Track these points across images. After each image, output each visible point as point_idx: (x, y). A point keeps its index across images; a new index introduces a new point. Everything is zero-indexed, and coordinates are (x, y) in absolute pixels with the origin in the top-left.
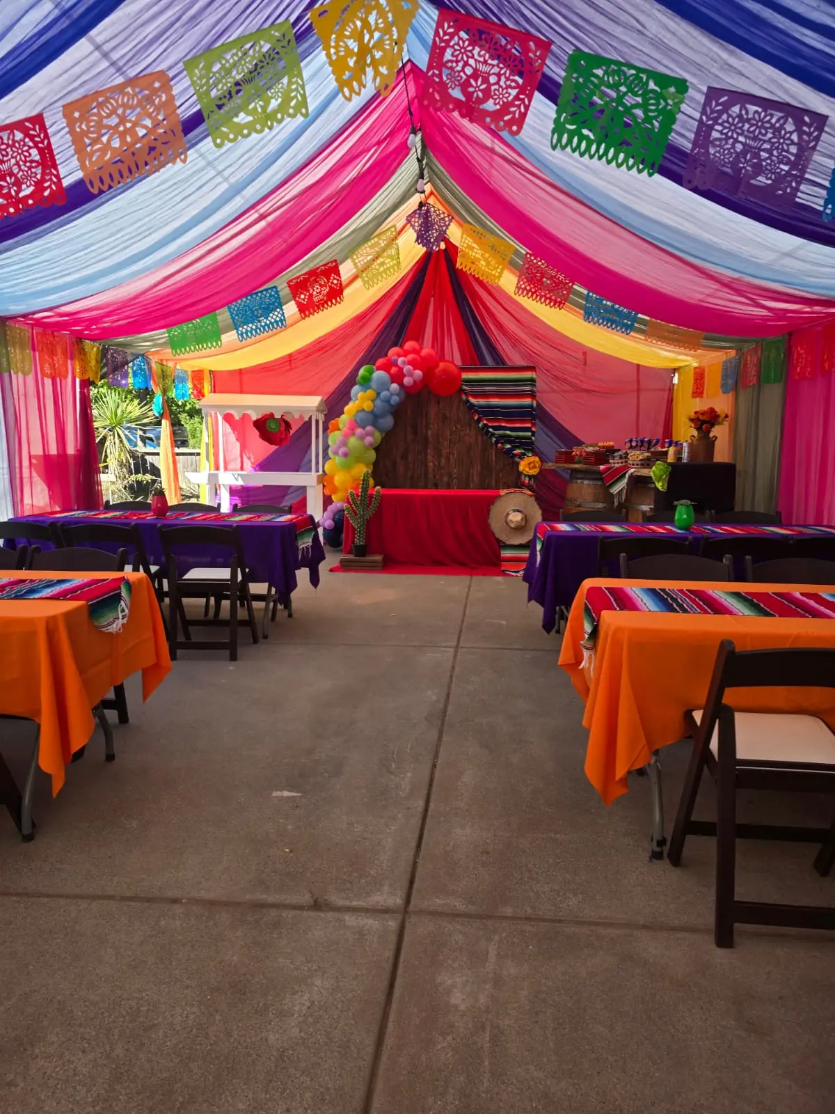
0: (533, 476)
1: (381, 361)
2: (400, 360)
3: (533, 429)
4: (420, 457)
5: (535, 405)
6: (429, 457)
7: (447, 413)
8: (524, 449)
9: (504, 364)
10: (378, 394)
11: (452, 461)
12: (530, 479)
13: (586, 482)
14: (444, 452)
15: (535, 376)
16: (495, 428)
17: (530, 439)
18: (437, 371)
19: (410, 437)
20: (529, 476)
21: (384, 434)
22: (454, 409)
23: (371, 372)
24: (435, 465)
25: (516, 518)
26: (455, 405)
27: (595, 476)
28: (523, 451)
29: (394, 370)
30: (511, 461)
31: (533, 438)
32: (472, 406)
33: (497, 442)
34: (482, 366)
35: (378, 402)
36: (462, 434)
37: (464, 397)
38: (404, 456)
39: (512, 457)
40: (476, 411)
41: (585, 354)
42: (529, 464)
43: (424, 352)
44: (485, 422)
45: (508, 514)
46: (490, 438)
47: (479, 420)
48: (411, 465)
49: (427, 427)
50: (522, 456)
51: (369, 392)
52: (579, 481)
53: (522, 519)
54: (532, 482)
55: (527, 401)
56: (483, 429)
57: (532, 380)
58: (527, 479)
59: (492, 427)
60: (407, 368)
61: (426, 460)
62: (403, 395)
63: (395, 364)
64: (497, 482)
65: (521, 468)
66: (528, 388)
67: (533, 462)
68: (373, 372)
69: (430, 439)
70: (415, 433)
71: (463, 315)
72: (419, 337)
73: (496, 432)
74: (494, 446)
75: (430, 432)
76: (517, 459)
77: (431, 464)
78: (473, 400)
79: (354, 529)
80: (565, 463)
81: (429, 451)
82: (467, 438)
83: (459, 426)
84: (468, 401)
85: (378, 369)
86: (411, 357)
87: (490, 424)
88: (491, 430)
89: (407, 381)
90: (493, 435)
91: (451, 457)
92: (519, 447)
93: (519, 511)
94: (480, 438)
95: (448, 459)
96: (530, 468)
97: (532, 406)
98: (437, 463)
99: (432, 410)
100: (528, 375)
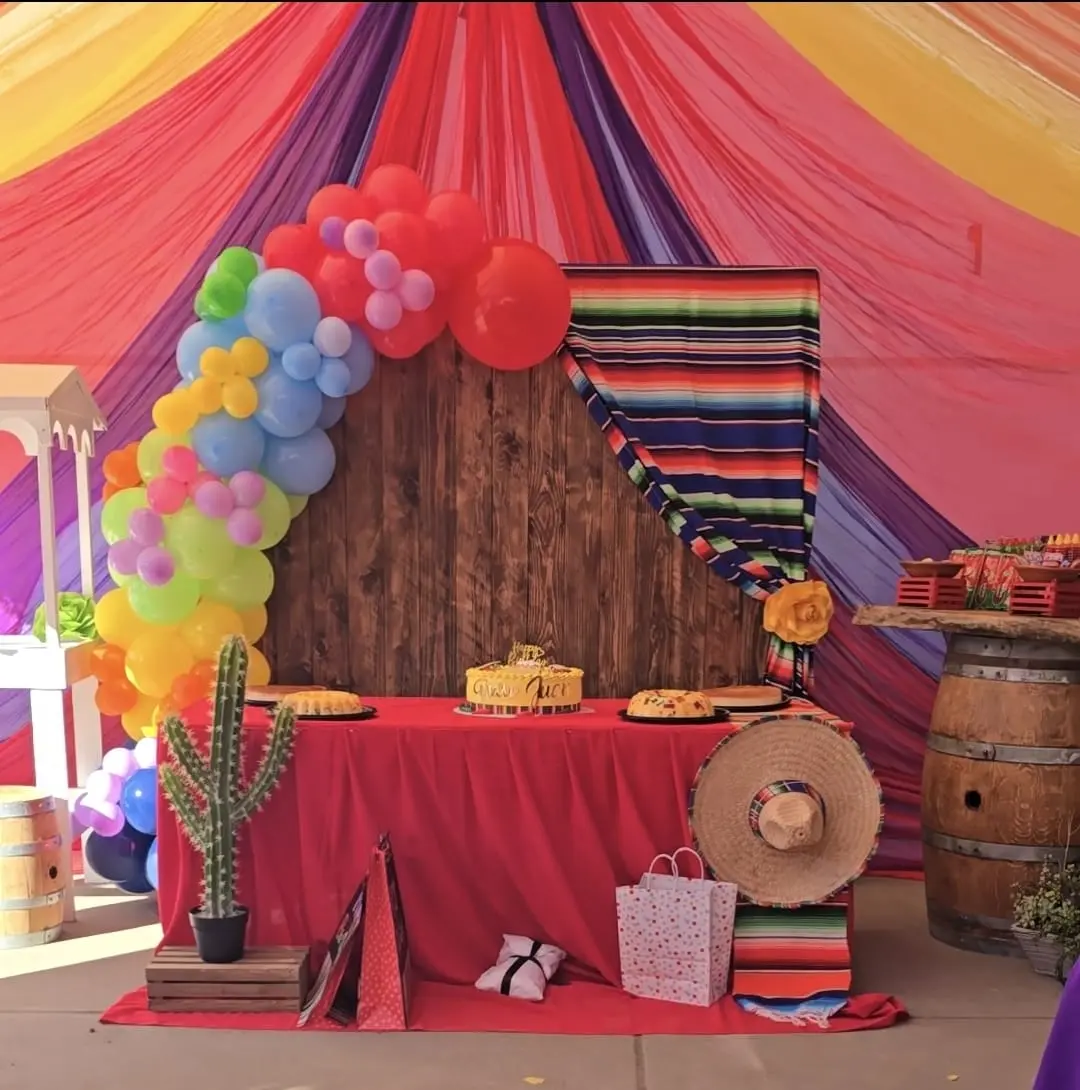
0: (808, 647)
1: (281, 236)
2: (352, 231)
3: (809, 488)
4: (428, 582)
5: (815, 406)
6: (462, 583)
7: (521, 431)
8: (777, 554)
9: (707, 262)
10: (276, 356)
11: (538, 598)
12: (798, 655)
13: (1014, 675)
14: (512, 563)
15: (814, 306)
16: (685, 484)
17: (800, 520)
18: (483, 277)
19: (393, 508)
20: (794, 646)
21: (302, 503)
22: (545, 417)
23: (247, 275)
24: (479, 609)
25: (790, 815)
26: (547, 402)
27: (1042, 655)
28: (773, 562)
29: (329, 266)
30: (733, 593)
31: (809, 519)
32: (604, 408)
33: (688, 533)
34: (638, 268)
35: (273, 384)
36: (572, 502)
37: (576, 376)
38: (375, 578)
39: (736, 583)
40: (617, 422)
41: (975, 232)
42: (797, 606)
43: (438, 206)
44: (650, 463)
45: (760, 800)
46: (666, 517)
47: (628, 458)
48: (399, 608)
49: (452, 477)
50: (772, 580)
51: (240, 347)
52: (990, 671)
53: (814, 817)
54: (804, 668)
55: (787, 393)
56: (643, 486)
57: (807, 319)
58: (789, 654)
59: (674, 480)
60: (376, 263)
61: (450, 593)
62: (365, 361)
63: (337, 246)
64: (687, 666)
65: (770, 622)
66: (794, 345)
67: (810, 600)
68: (256, 274)
69: (463, 519)
70: (412, 498)
71: (569, 83)
72: (416, 153)
73: (687, 498)
74: (679, 543)
75: (461, 498)
76: (755, 591)
77: (469, 606)
78: (604, 386)
79: (195, 857)
80: (938, 606)
81: (459, 559)
82: (587, 517)
83: (560, 477)
84: (590, 389)
85: (272, 264)
86: (390, 218)
87: (666, 471)
88: (668, 489)
89: (377, 309)
90: (677, 505)
91: (534, 580)
92: (760, 549)
93: (798, 787)
94: (632, 516)
95: (523, 585)
96: (798, 620)
97: (807, 407)
98: (487, 602)
99: (471, 416)
100: (788, 301)
